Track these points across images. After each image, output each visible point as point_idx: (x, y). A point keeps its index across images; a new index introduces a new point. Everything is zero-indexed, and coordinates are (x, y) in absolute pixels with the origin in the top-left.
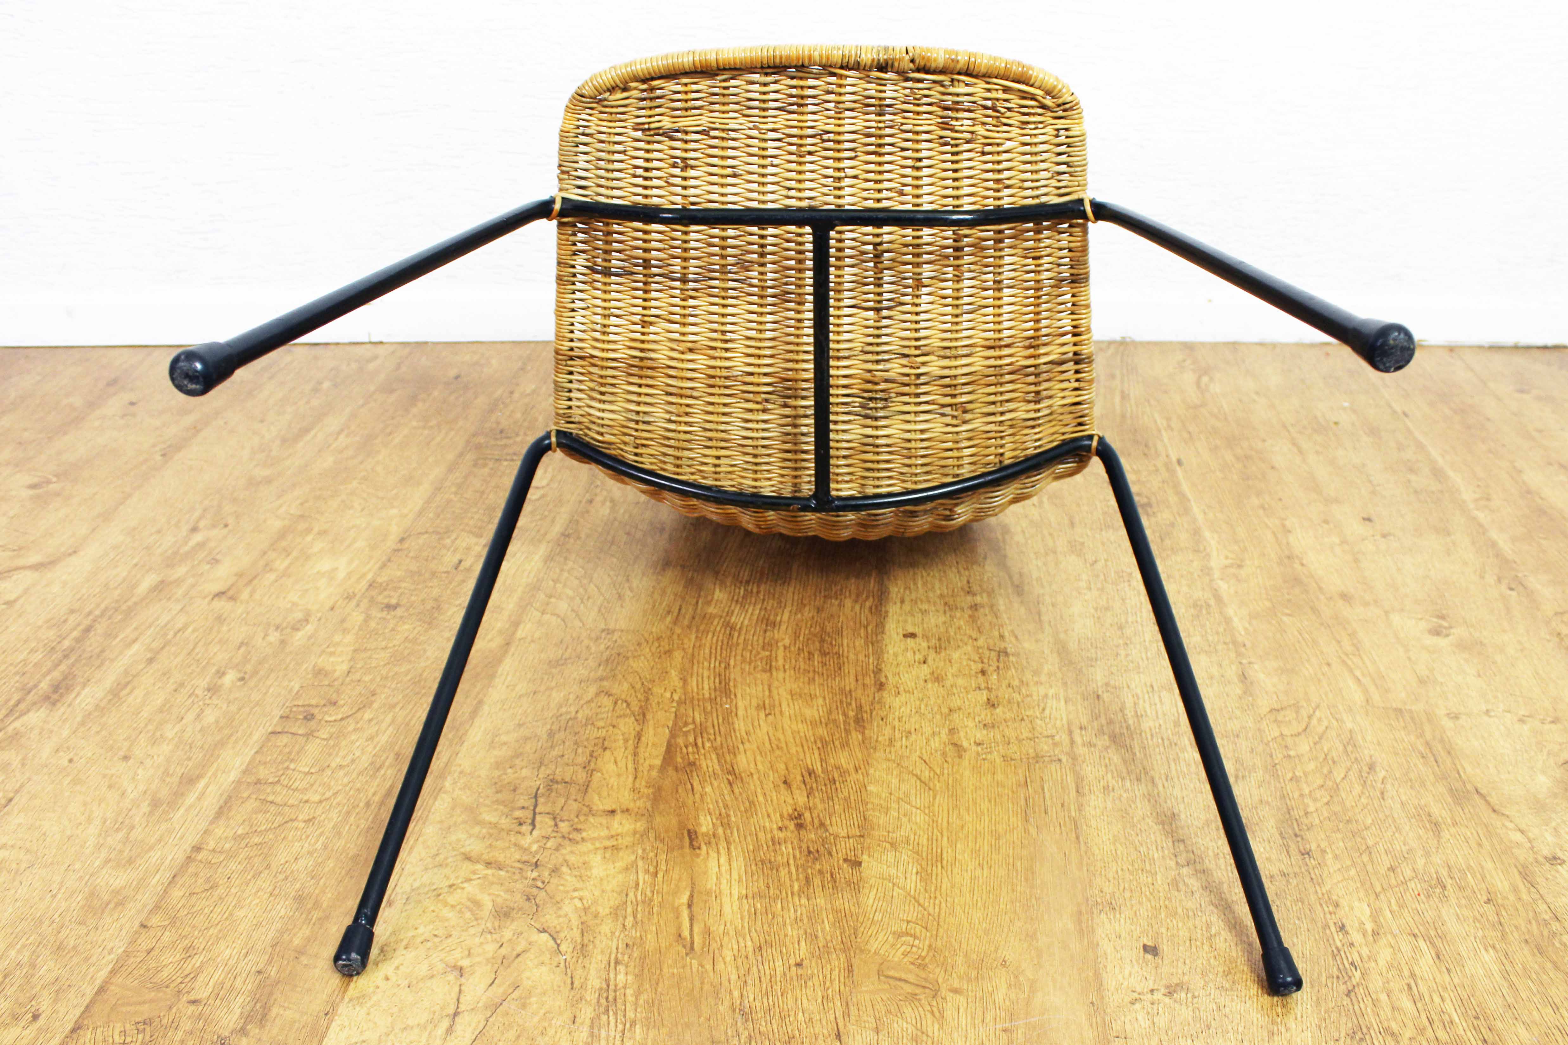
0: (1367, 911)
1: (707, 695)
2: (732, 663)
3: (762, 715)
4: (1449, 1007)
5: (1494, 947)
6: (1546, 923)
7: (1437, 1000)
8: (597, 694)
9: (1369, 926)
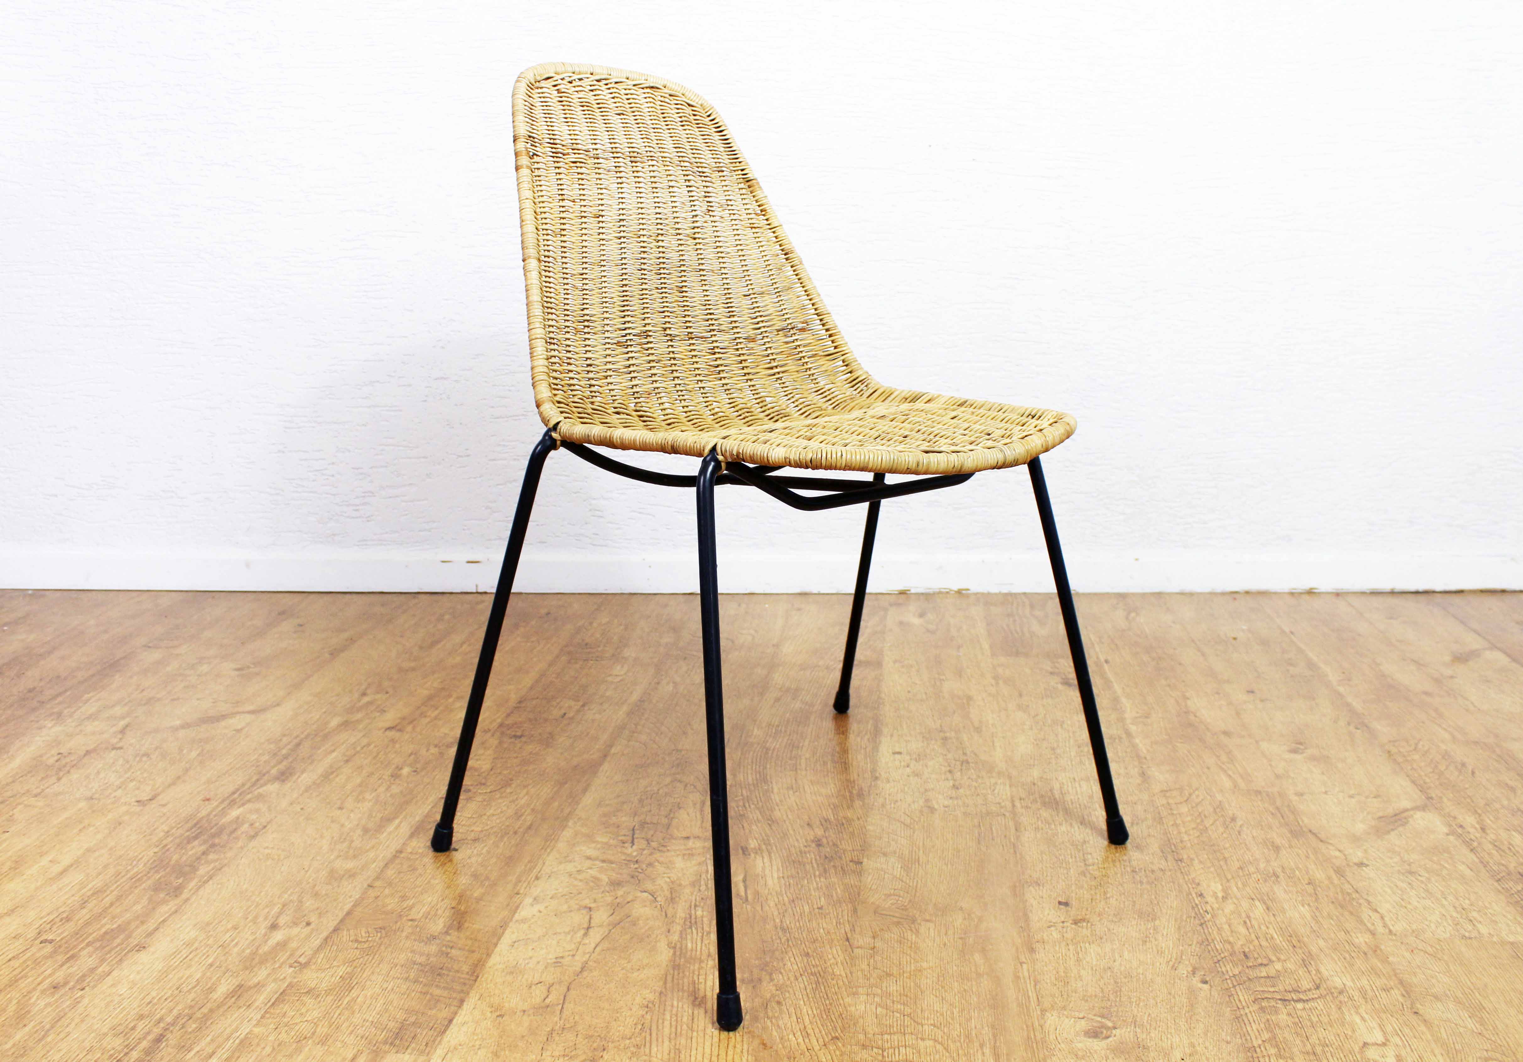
0: (1220, 887)
1: (751, 782)
2: (768, 766)
3: (791, 792)
4: (1271, 931)
5: (1309, 905)
6: (1349, 894)
7: (1263, 928)
8: (672, 781)
9: (1220, 895)
